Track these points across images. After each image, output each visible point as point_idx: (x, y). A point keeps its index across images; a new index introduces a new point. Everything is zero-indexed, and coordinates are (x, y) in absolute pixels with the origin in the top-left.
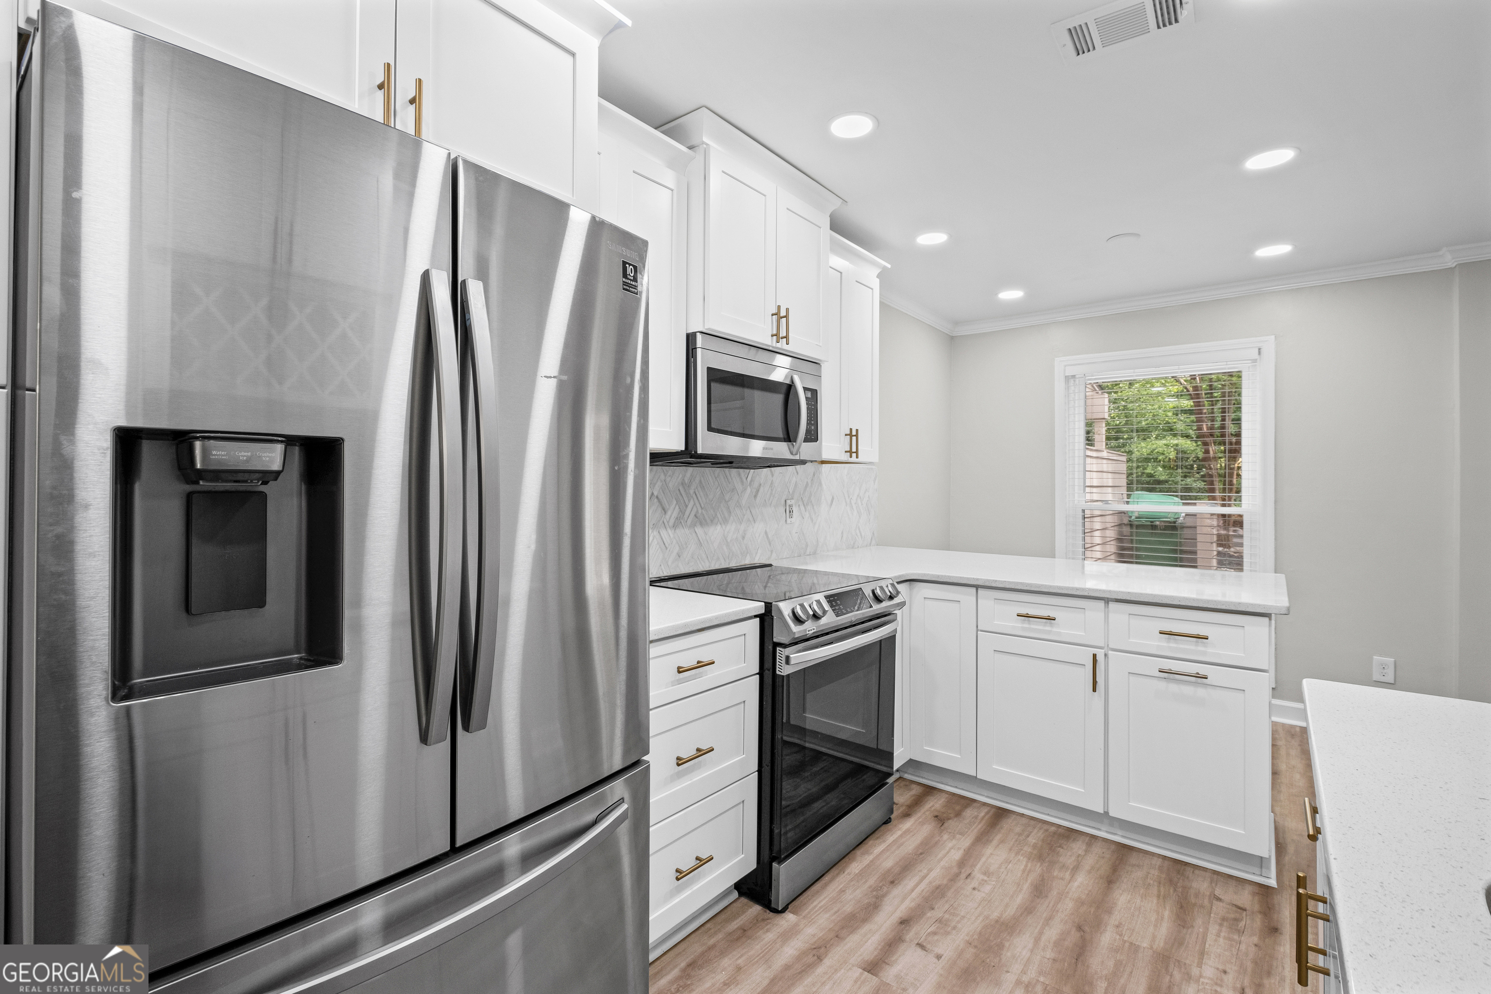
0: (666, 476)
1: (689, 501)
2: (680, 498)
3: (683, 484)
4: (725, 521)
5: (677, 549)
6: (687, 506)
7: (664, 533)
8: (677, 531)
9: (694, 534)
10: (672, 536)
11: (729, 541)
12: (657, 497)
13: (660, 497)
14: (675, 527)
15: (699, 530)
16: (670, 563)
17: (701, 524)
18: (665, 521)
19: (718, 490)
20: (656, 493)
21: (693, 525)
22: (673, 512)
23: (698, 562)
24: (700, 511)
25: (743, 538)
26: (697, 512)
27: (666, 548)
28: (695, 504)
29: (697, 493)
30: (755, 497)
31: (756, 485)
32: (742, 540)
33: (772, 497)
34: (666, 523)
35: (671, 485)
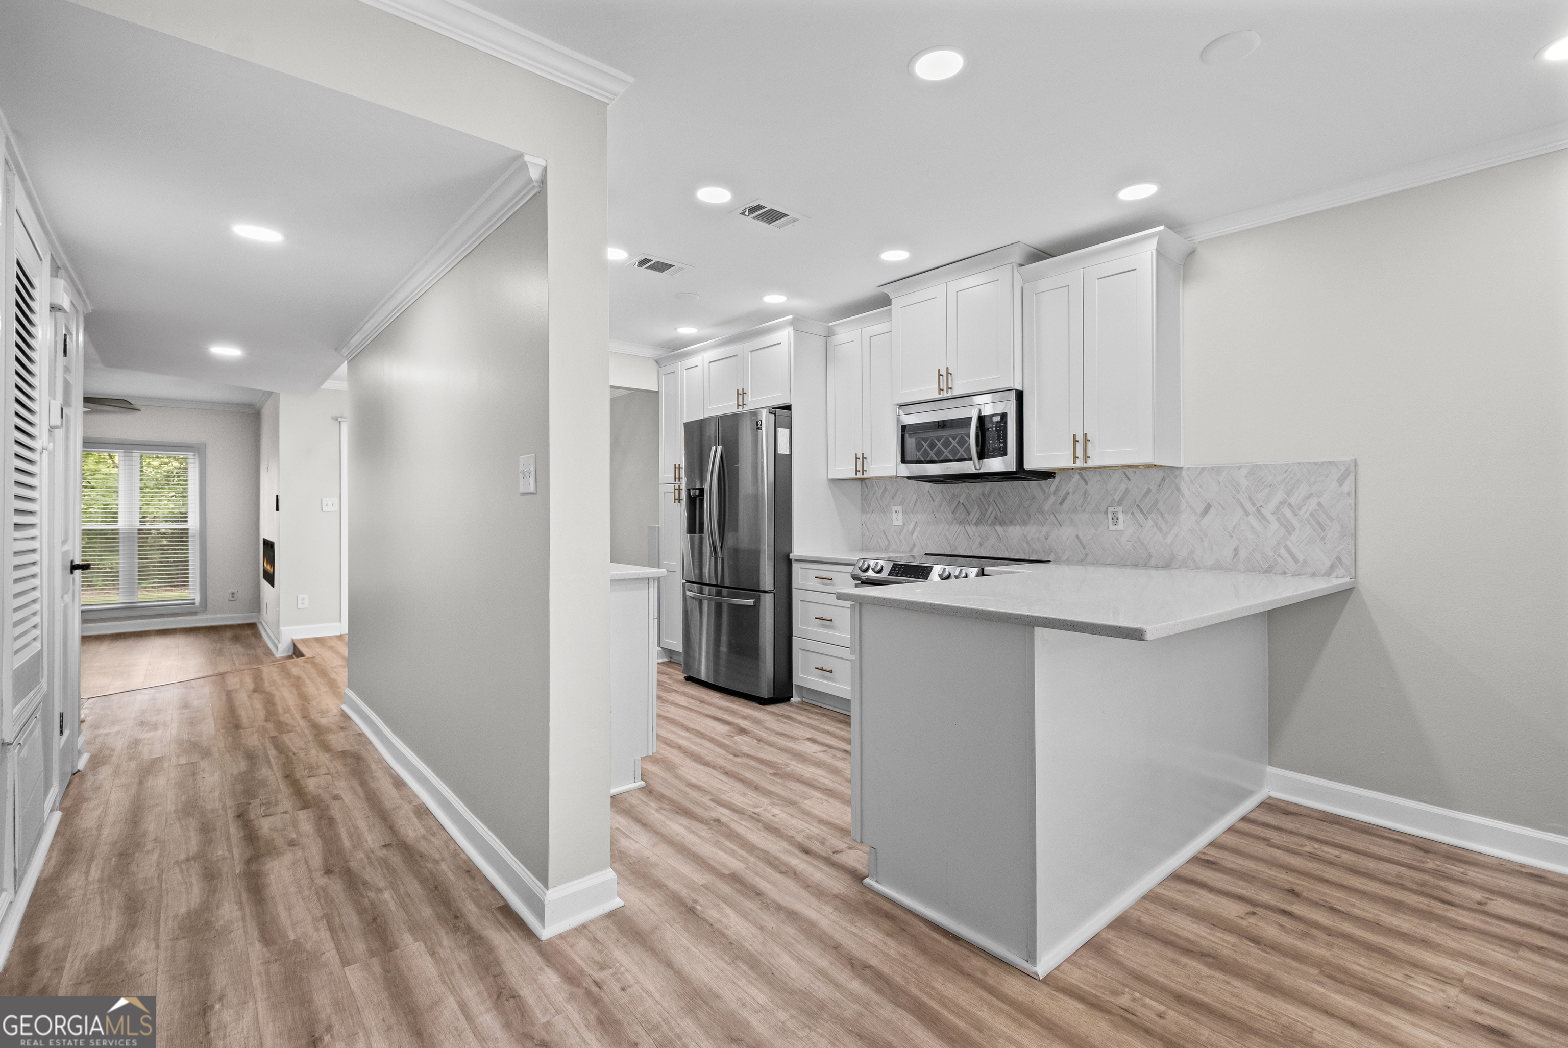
0: (969, 489)
1: (989, 506)
2: (981, 504)
3: (983, 494)
4: (1025, 523)
5: (979, 540)
6: (987, 510)
7: (968, 527)
8: (979, 527)
9: (994, 531)
10: (974, 530)
11: (1029, 539)
12: (963, 504)
13: (964, 503)
14: (977, 524)
15: (999, 529)
16: (973, 548)
17: (1000, 524)
18: (969, 520)
19: (1016, 499)
20: (961, 502)
21: (993, 524)
22: (975, 514)
23: (998, 551)
24: (999, 514)
25: (1046, 539)
26: (997, 515)
27: (970, 538)
28: (994, 509)
29: (996, 500)
30: (1061, 504)
31: (1062, 493)
32: (1044, 540)
33: (1085, 504)
34: (970, 522)
35: (973, 496)
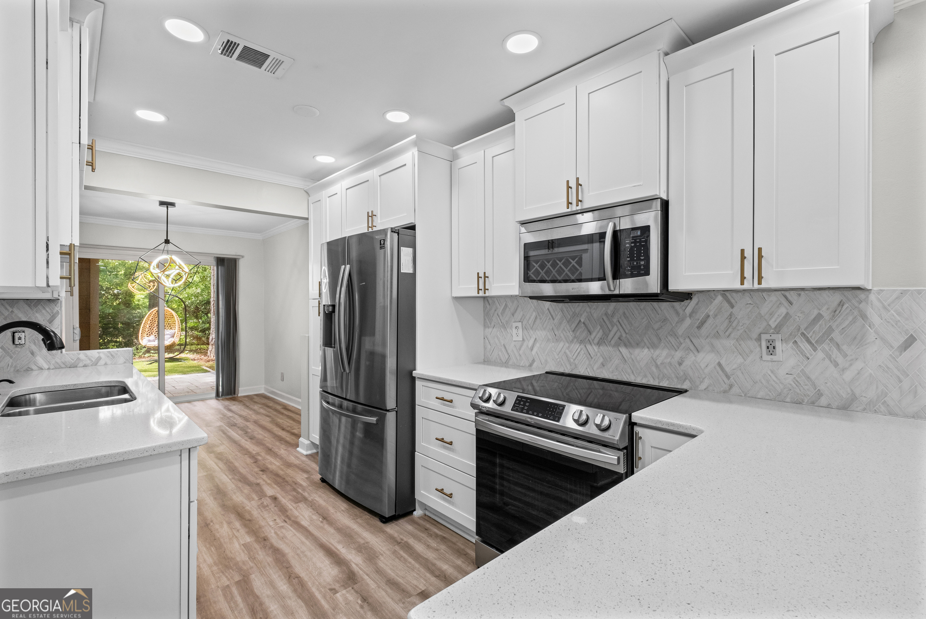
0: (590, 308)
1: (613, 326)
2: (604, 324)
3: (606, 314)
4: (654, 346)
5: (601, 360)
6: (610, 331)
7: (589, 347)
8: (601, 347)
9: (618, 352)
10: (596, 350)
11: (659, 363)
12: (584, 323)
13: (586, 323)
14: (599, 344)
15: (623, 350)
16: (595, 368)
17: (626, 346)
18: (590, 339)
19: (644, 320)
20: (582, 320)
21: (617, 345)
22: (597, 334)
23: (622, 373)
24: (624, 335)
25: (680, 364)
26: (621, 336)
27: (592, 358)
28: (618, 329)
29: (620, 321)
30: (699, 327)
31: (701, 316)
32: (677, 366)
33: (730, 330)
34: (591, 341)
35: (595, 315)
